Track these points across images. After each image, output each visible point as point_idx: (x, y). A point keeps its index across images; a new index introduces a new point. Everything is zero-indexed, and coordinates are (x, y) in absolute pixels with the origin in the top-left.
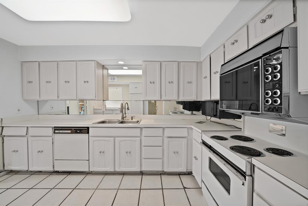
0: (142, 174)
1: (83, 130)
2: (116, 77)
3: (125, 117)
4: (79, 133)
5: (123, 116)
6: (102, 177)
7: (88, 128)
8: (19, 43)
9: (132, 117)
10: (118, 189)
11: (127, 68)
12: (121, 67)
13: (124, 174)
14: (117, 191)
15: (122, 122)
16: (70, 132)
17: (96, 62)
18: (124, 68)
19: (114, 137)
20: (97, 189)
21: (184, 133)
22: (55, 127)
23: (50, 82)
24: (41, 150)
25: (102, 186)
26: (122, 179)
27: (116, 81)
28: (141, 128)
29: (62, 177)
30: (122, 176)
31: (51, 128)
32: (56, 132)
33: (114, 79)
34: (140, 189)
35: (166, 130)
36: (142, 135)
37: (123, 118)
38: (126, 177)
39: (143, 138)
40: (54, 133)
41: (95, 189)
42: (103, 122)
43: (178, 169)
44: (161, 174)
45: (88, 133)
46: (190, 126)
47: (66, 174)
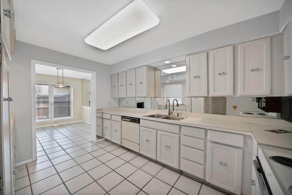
0: (182, 173)
1: (136, 120)
2: (175, 75)
3: (171, 113)
4: (134, 122)
5: (170, 111)
6: (147, 161)
7: (139, 119)
8: (110, 64)
9: (178, 114)
10: (154, 177)
11: (176, 66)
12: (169, 66)
13: (164, 166)
14: (153, 178)
15: (167, 118)
16: (129, 120)
17: (147, 66)
18: (173, 66)
19: (157, 130)
20: (140, 169)
21: (239, 141)
22: (122, 116)
23: (123, 85)
24: (116, 130)
25: (144, 168)
26: (161, 169)
27: (175, 79)
28: (180, 126)
29: (124, 151)
30: (163, 167)
31: (121, 116)
32: (123, 119)
33: (173, 77)
34: (173, 187)
35: (209, 132)
36: (181, 133)
37: (169, 114)
38: (165, 170)
39: (182, 136)
40: (122, 120)
41: (138, 168)
42: (153, 116)
43: (226, 187)
44: (202, 183)
45: (139, 123)
46: (250, 134)
47: (127, 150)
